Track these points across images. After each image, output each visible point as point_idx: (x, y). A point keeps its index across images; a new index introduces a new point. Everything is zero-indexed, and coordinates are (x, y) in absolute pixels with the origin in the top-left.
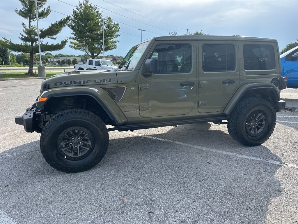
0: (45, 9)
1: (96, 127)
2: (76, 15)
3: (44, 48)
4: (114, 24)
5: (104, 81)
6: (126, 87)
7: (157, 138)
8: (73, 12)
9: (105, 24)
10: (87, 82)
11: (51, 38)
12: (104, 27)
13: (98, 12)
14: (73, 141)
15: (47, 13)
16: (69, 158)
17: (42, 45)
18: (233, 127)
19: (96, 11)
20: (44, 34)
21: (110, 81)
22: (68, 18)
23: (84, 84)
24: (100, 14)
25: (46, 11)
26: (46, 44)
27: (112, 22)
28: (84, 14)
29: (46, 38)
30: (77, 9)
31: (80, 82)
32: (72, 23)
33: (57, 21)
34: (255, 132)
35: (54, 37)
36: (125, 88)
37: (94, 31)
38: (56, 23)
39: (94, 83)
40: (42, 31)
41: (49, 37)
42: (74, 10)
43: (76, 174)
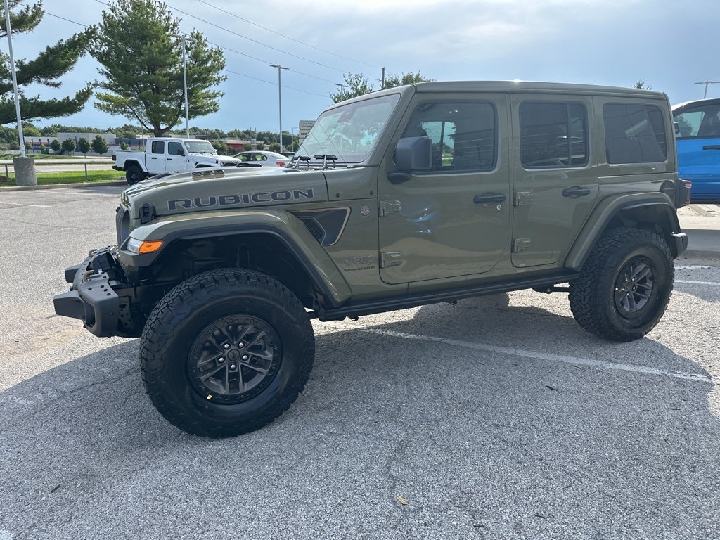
0: (28, 8)
1: (288, 314)
2: (109, 24)
3: (29, 109)
4: (211, 50)
5: (297, 196)
6: (349, 210)
7: (399, 334)
8: (102, 18)
9: (188, 49)
10: (255, 198)
11: (48, 84)
12: (187, 57)
13: (168, 19)
14: (226, 355)
15: (34, 17)
16: (218, 399)
17: (24, 101)
18: (587, 300)
19: (164, 17)
20: (28, 73)
21: (310, 195)
22: (91, 33)
23: (246, 204)
24: (175, 25)
25: (30, 13)
26: (36, 99)
27: (206, 46)
28: (133, 23)
29: (33, 83)
30: (113, 10)
31: (237, 200)
32: (101, 46)
33: (62, 40)
34: (631, 306)
35: (55, 80)
36: (346, 210)
37: (161, 66)
38: (60, 46)
39: (271, 201)
40: (20, 64)
41: (40, 82)
42: (104, 12)
43: (237, 440)
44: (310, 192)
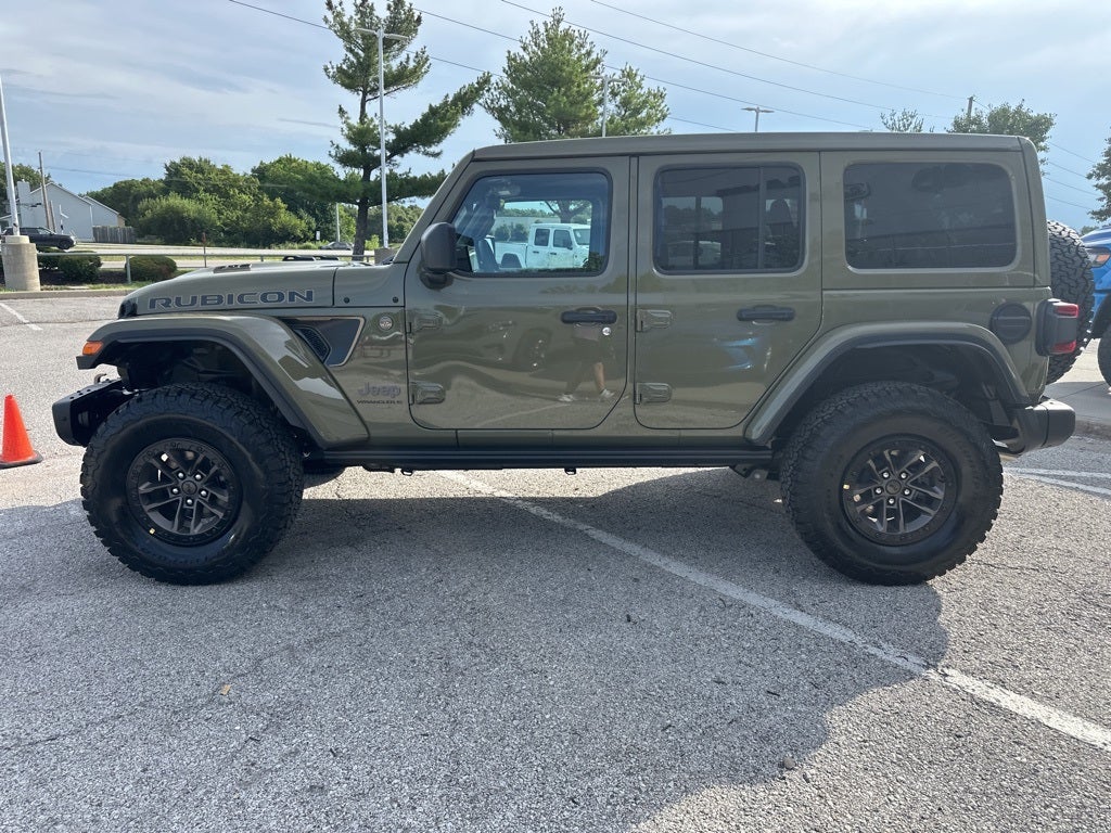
0: (408, 58)
1: (241, 446)
2: (515, 68)
3: (397, 187)
4: (649, 92)
5: (292, 299)
6: (362, 321)
8: (506, 60)
9: (614, 94)
10: (241, 299)
11: (427, 154)
12: (611, 106)
13: (589, 53)
14: (180, 485)
15: (415, 70)
16: (162, 535)
17: (392, 177)
19: (583, 51)
20: (406, 140)
21: (309, 298)
22: (485, 81)
23: (231, 306)
24: (598, 61)
25: (412, 64)
26: (406, 173)
27: (640, 86)
28: (542, 64)
29: (411, 152)
30: (525, 49)
31: (220, 300)
32: (499, 99)
33: (447, 96)
35: (434, 149)
36: (359, 321)
37: (574, 121)
38: (446, 103)
39: (260, 303)
40: (397, 131)
41: (418, 151)
42: (509, 52)
44: (310, 294)
